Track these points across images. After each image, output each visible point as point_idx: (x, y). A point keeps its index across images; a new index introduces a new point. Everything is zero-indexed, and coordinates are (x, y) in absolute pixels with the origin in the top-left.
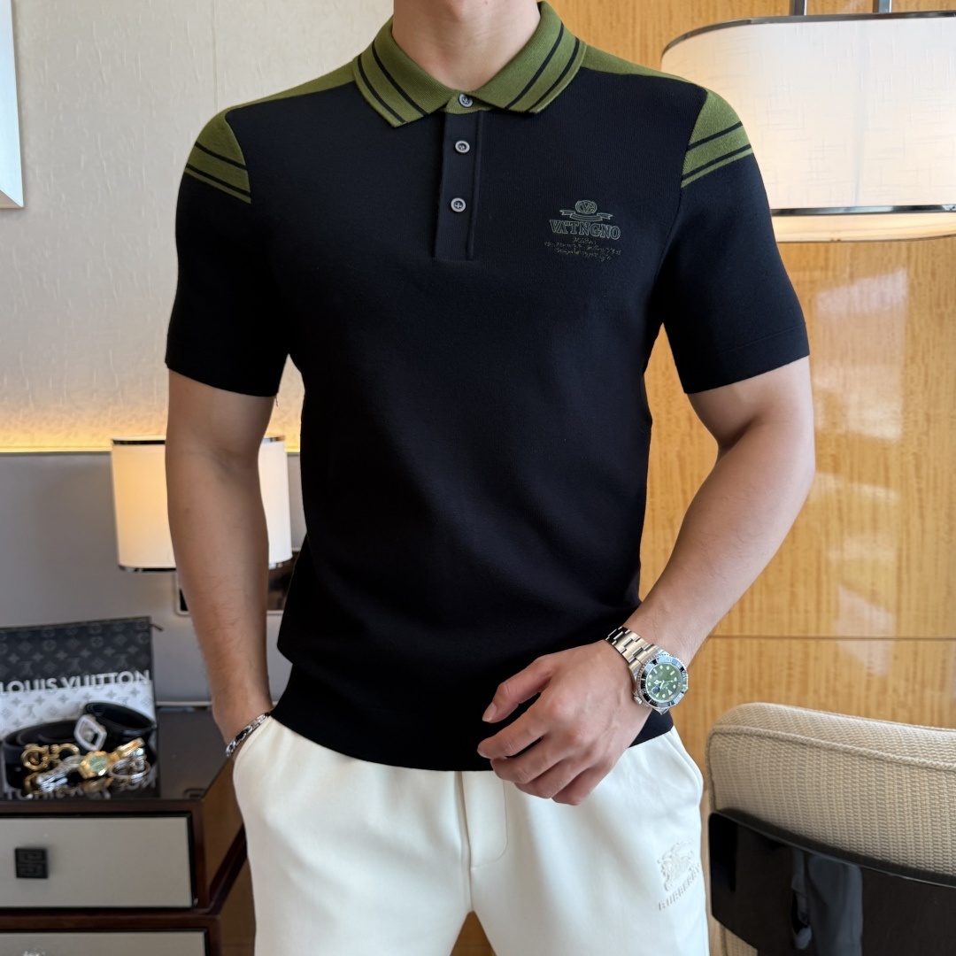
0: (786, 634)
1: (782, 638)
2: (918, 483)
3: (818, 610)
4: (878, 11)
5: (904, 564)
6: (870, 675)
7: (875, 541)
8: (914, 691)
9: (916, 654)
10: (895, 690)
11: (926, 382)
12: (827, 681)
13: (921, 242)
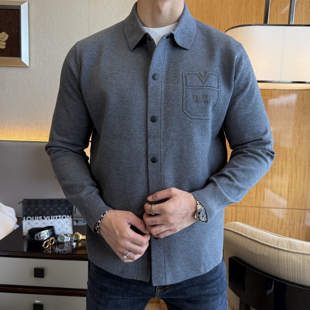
0: (254, 206)
1: (252, 207)
2: (296, 162)
3: (264, 199)
4: (289, 24)
5: (290, 186)
6: (278, 219)
7: (282, 179)
8: (291, 225)
9: (292, 213)
10: (286, 224)
11: (299, 132)
12: (265, 220)
13: (300, 91)
